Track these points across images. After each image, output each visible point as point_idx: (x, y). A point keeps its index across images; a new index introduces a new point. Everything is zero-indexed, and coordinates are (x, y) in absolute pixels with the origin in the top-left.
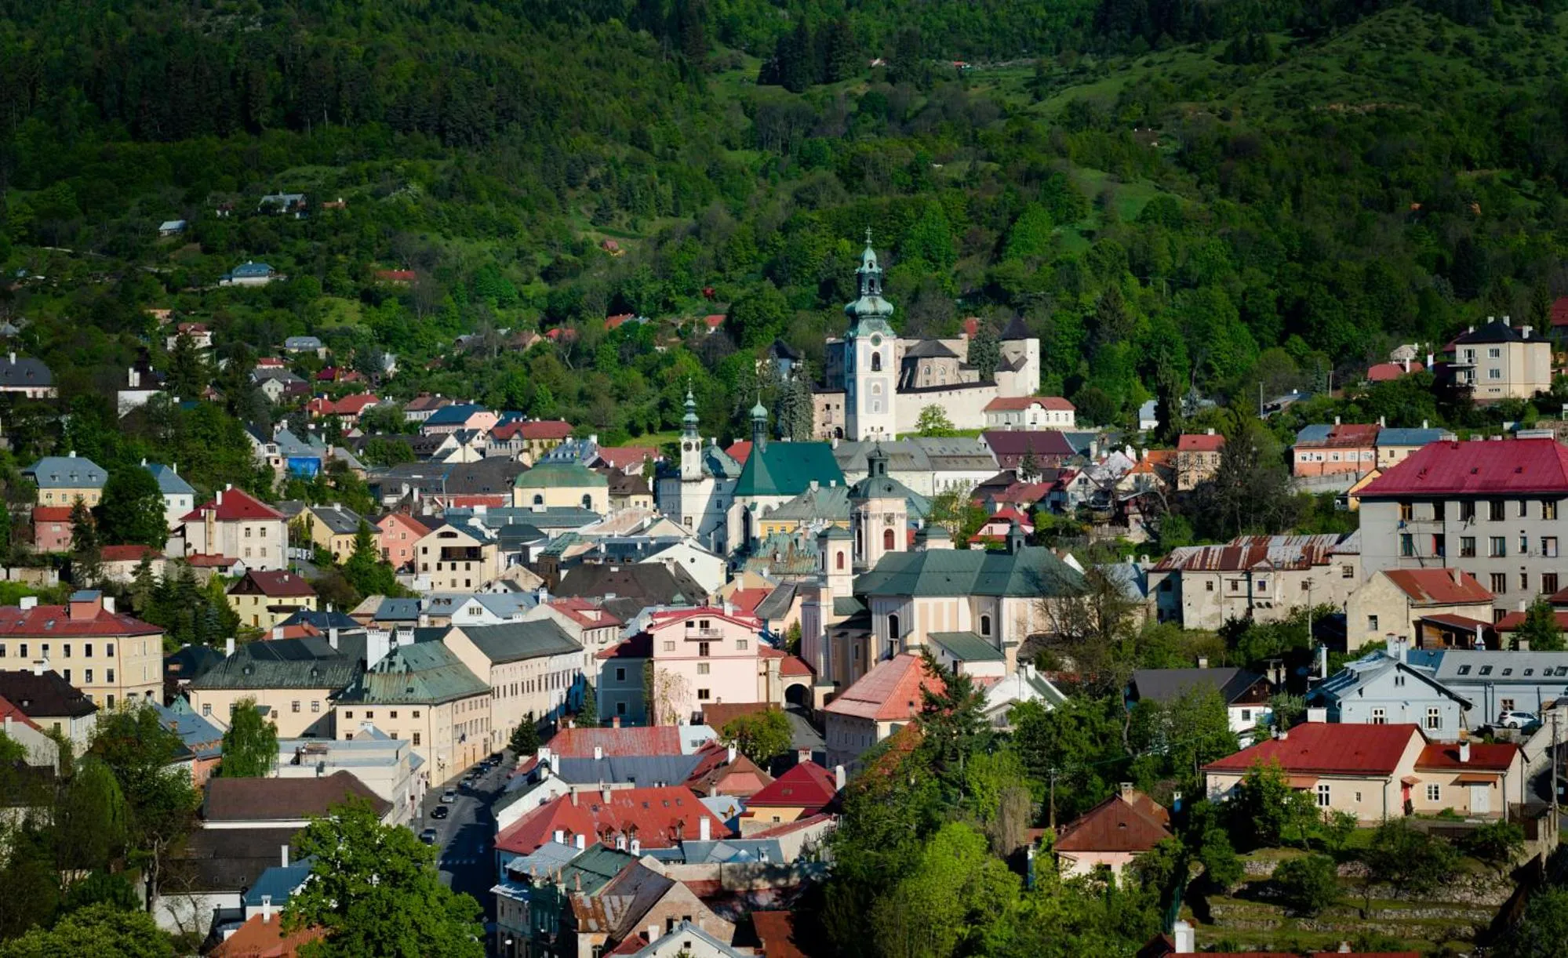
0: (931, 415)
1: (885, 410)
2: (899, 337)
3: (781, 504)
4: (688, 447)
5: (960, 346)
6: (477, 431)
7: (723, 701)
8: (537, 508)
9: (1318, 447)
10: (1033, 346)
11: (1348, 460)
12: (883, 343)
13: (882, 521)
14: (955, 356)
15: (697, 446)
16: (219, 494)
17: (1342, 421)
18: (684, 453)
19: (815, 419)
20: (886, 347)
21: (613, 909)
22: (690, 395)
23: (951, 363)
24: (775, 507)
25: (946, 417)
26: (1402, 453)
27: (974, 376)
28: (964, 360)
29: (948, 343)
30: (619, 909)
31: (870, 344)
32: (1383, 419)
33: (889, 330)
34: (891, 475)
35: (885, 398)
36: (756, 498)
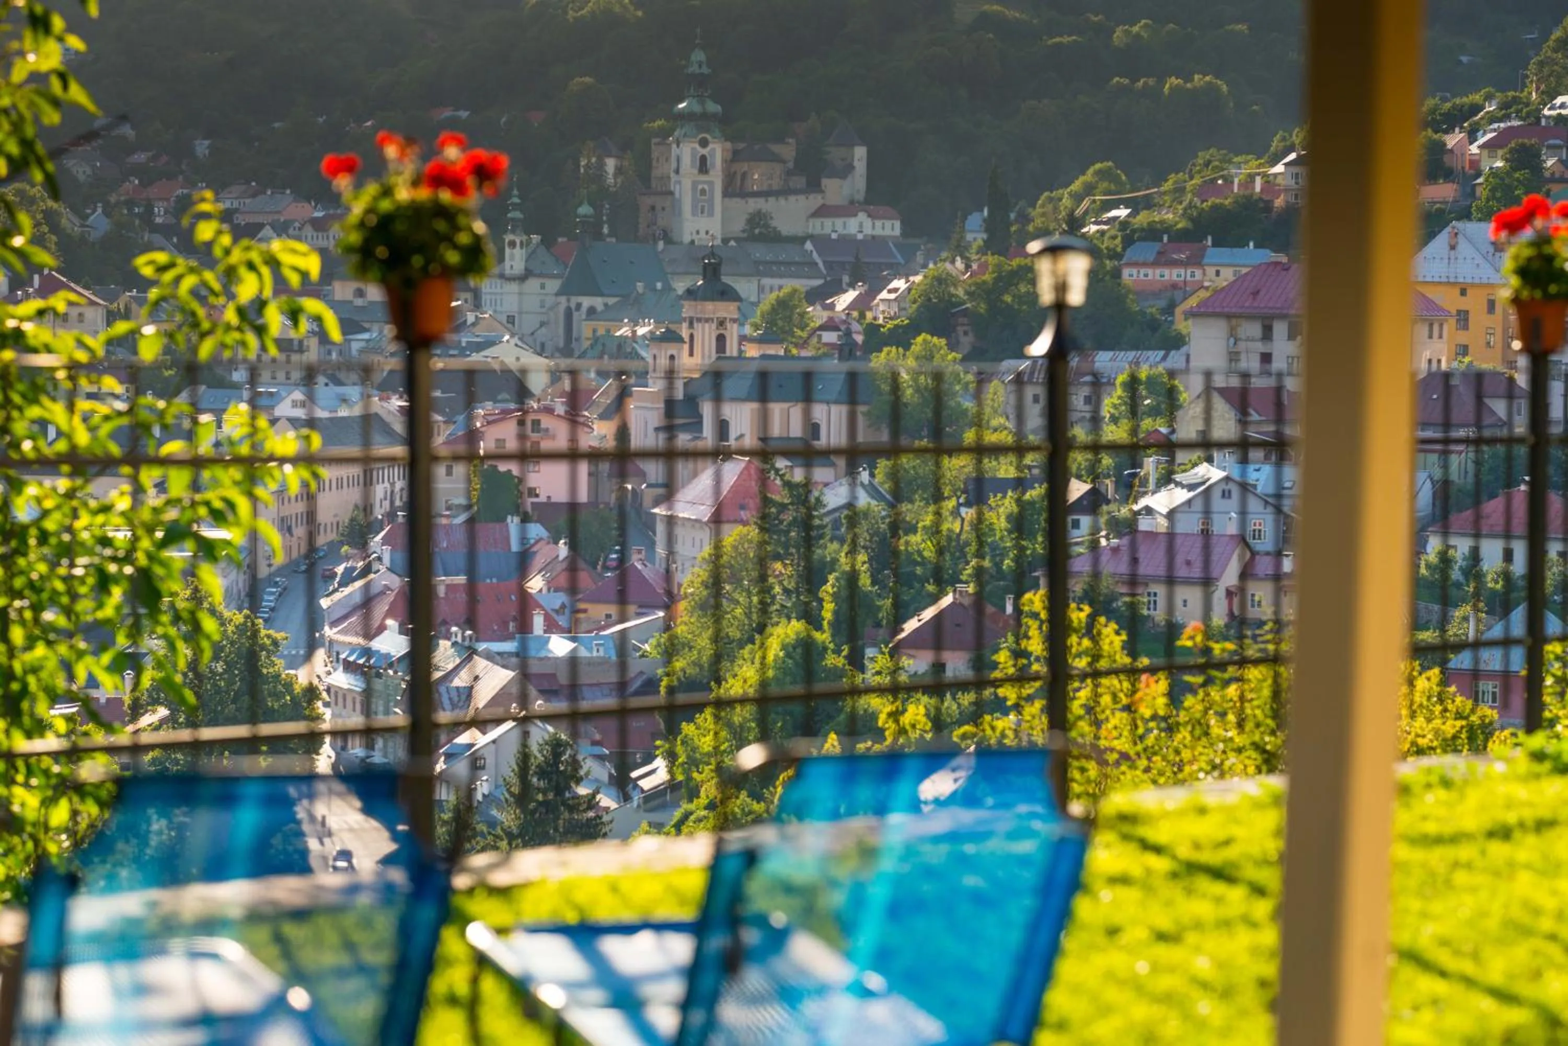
0: (757, 220)
1: (711, 214)
2: (726, 140)
3: (606, 305)
4: (512, 244)
5: (788, 151)
6: (294, 221)
7: (553, 500)
8: (359, 302)
9: (1145, 264)
10: (860, 153)
11: (1175, 278)
12: (711, 146)
13: (714, 326)
14: (783, 162)
15: (522, 243)
16: (36, 278)
17: (1169, 241)
18: (508, 251)
19: (641, 220)
20: (714, 150)
21: (450, 699)
22: (515, 192)
23: (778, 169)
24: (600, 308)
25: (774, 223)
26: (1228, 275)
27: (799, 181)
28: (791, 165)
29: (776, 148)
30: (456, 699)
31: (697, 146)
32: (1210, 238)
33: (717, 133)
34: (725, 279)
35: (711, 201)
36: (581, 299)
